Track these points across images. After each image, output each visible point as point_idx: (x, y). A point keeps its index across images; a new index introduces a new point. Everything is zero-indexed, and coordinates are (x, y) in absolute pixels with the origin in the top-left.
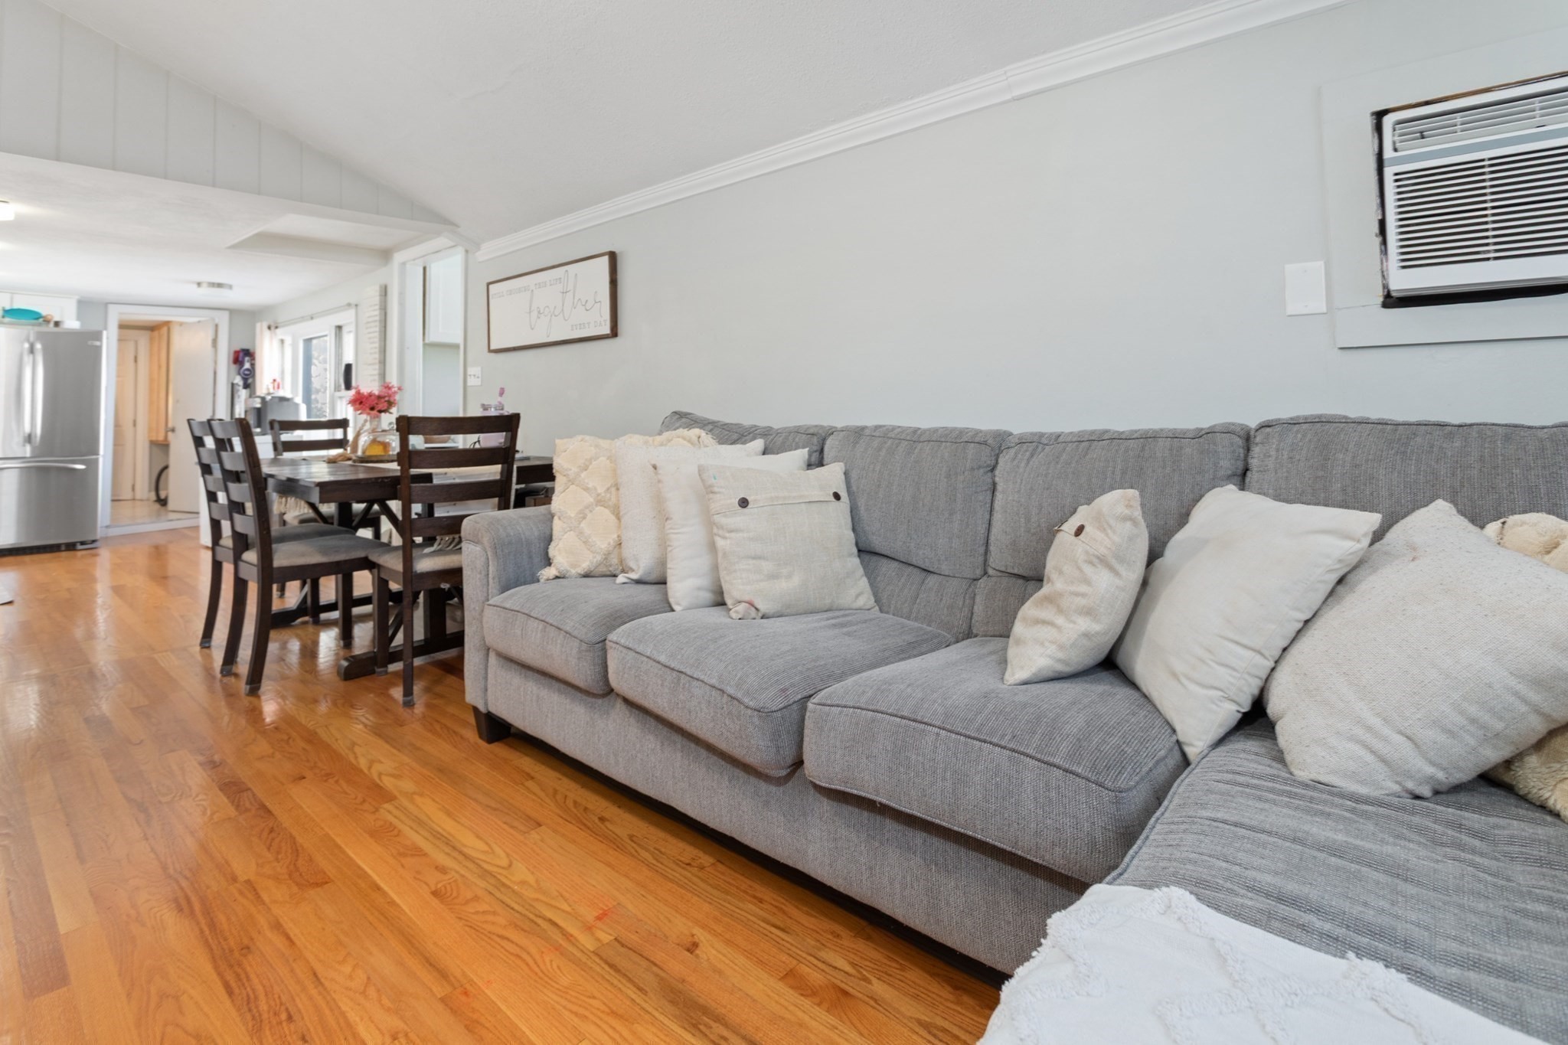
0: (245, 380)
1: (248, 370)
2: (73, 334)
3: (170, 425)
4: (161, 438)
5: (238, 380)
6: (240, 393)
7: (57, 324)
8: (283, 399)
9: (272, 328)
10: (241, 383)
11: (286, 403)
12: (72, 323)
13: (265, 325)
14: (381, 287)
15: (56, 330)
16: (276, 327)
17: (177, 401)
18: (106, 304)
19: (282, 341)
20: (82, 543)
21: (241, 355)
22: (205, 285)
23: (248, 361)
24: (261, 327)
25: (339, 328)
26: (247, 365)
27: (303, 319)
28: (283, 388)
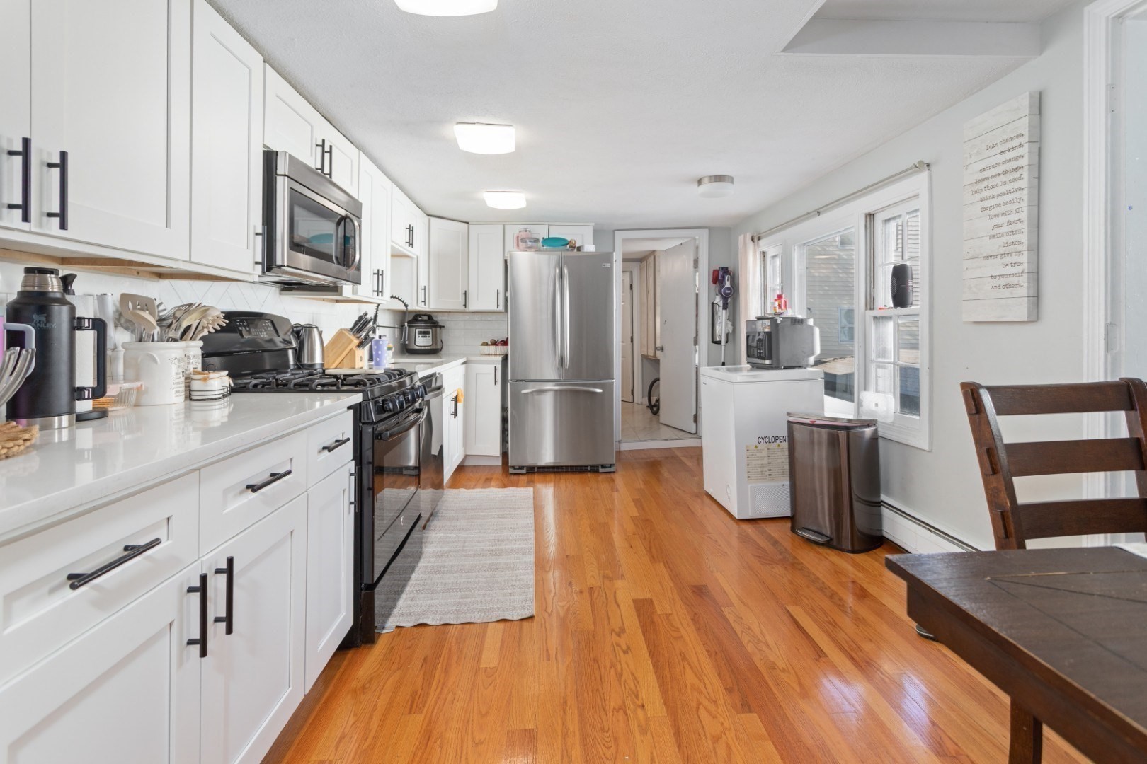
0: (725, 299)
1: (728, 288)
2: (590, 256)
3: (658, 345)
4: (651, 353)
5: (718, 300)
6: (720, 314)
7: (579, 249)
8: (795, 321)
9: (756, 240)
10: (721, 304)
11: (799, 326)
12: (590, 248)
13: (749, 236)
14: (1031, 96)
15: (579, 254)
16: (759, 239)
17: (664, 323)
18: (614, 231)
19: (764, 254)
20: (603, 466)
21: (721, 273)
22: (706, 180)
23: (728, 280)
24: (743, 238)
25: (870, 216)
26: (728, 284)
27: (808, 216)
28: (791, 307)
